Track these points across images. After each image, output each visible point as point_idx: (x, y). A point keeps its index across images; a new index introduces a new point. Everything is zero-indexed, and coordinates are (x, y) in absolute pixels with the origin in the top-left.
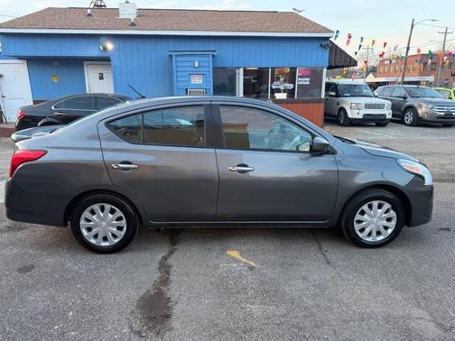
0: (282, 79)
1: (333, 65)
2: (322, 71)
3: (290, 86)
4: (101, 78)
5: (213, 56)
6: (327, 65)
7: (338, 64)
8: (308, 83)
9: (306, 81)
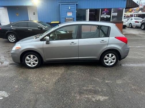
0: (105, 13)
1: (128, 7)
2: (123, 10)
3: (109, 16)
4: (34, 14)
5: (77, 4)
6: (125, 7)
7: (130, 6)
8: (117, 15)
9: (116, 14)
